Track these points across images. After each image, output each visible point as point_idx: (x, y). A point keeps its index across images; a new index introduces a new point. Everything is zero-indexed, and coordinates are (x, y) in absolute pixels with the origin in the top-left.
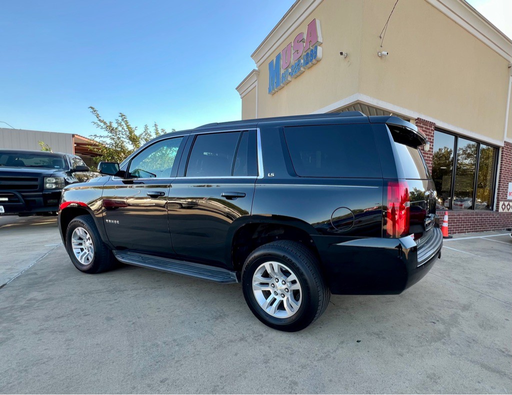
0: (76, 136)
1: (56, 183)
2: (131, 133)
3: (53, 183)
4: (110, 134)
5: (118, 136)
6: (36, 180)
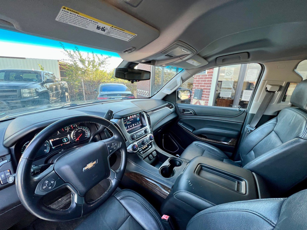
0: (59, 61)
1: (30, 93)
2: (81, 57)
3: (27, 93)
4: (71, 59)
5: (74, 59)
6: (15, 91)
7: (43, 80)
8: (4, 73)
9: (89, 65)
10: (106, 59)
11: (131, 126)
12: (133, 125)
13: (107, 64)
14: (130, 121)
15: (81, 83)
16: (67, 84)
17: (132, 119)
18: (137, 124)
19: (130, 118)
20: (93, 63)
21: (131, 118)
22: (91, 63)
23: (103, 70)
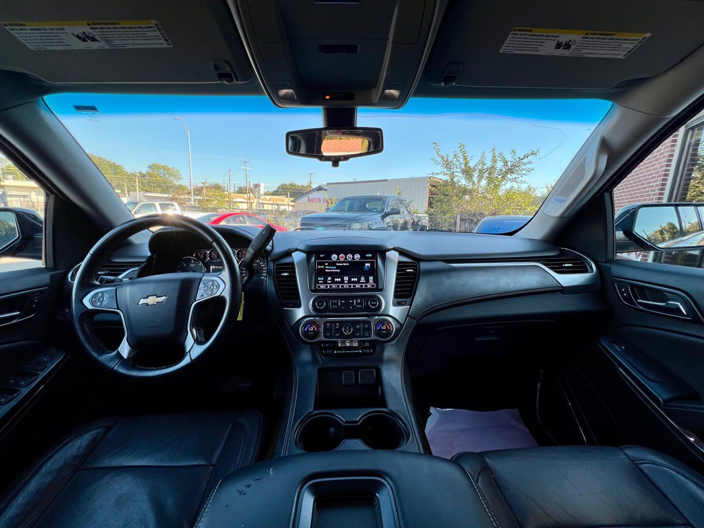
4: (446, 170)
5: (452, 170)
7: (385, 210)
8: (349, 201)
9: (480, 177)
10: (522, 159)
11: (337, 280)
12: (346, 278)
13: (524, 172)
14: (338, 267)
15: (455, 219)
16: (427, 218)
17: (346, 262)
18: (359, 279)
19: (338, 259)
20: (490, 174)
21: (342, 260)
22: (486, 175)
23: (512, 187)
